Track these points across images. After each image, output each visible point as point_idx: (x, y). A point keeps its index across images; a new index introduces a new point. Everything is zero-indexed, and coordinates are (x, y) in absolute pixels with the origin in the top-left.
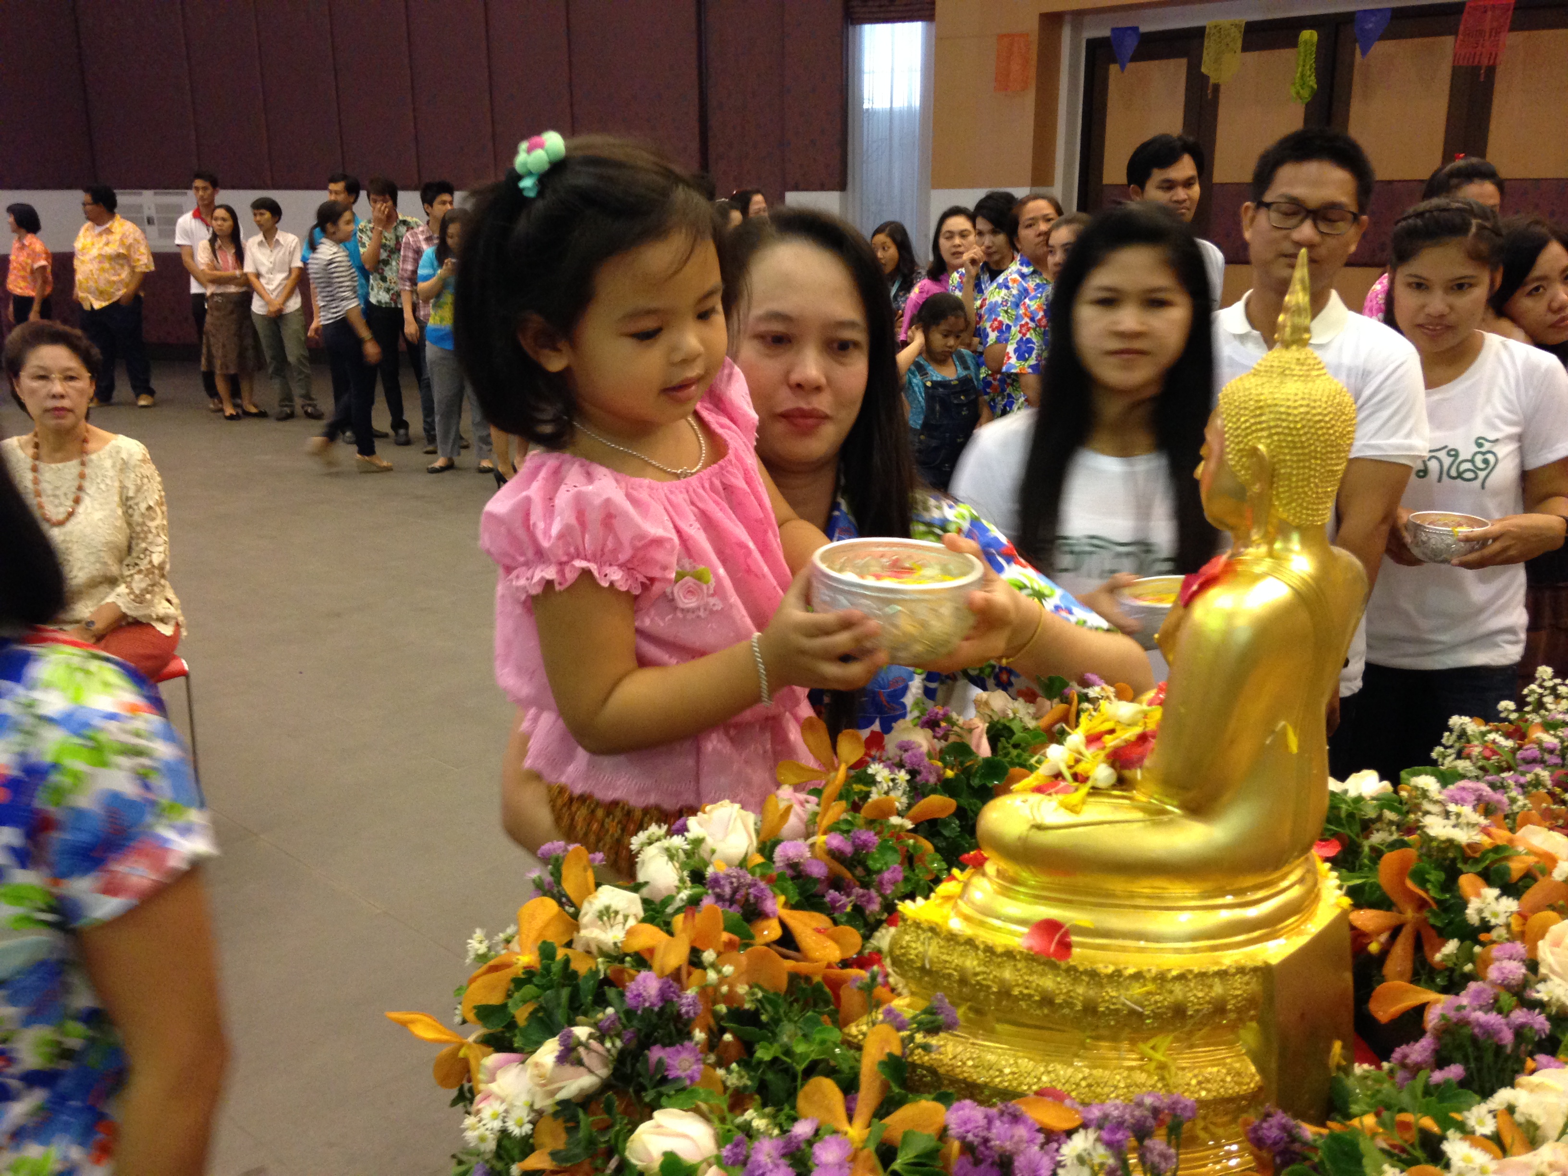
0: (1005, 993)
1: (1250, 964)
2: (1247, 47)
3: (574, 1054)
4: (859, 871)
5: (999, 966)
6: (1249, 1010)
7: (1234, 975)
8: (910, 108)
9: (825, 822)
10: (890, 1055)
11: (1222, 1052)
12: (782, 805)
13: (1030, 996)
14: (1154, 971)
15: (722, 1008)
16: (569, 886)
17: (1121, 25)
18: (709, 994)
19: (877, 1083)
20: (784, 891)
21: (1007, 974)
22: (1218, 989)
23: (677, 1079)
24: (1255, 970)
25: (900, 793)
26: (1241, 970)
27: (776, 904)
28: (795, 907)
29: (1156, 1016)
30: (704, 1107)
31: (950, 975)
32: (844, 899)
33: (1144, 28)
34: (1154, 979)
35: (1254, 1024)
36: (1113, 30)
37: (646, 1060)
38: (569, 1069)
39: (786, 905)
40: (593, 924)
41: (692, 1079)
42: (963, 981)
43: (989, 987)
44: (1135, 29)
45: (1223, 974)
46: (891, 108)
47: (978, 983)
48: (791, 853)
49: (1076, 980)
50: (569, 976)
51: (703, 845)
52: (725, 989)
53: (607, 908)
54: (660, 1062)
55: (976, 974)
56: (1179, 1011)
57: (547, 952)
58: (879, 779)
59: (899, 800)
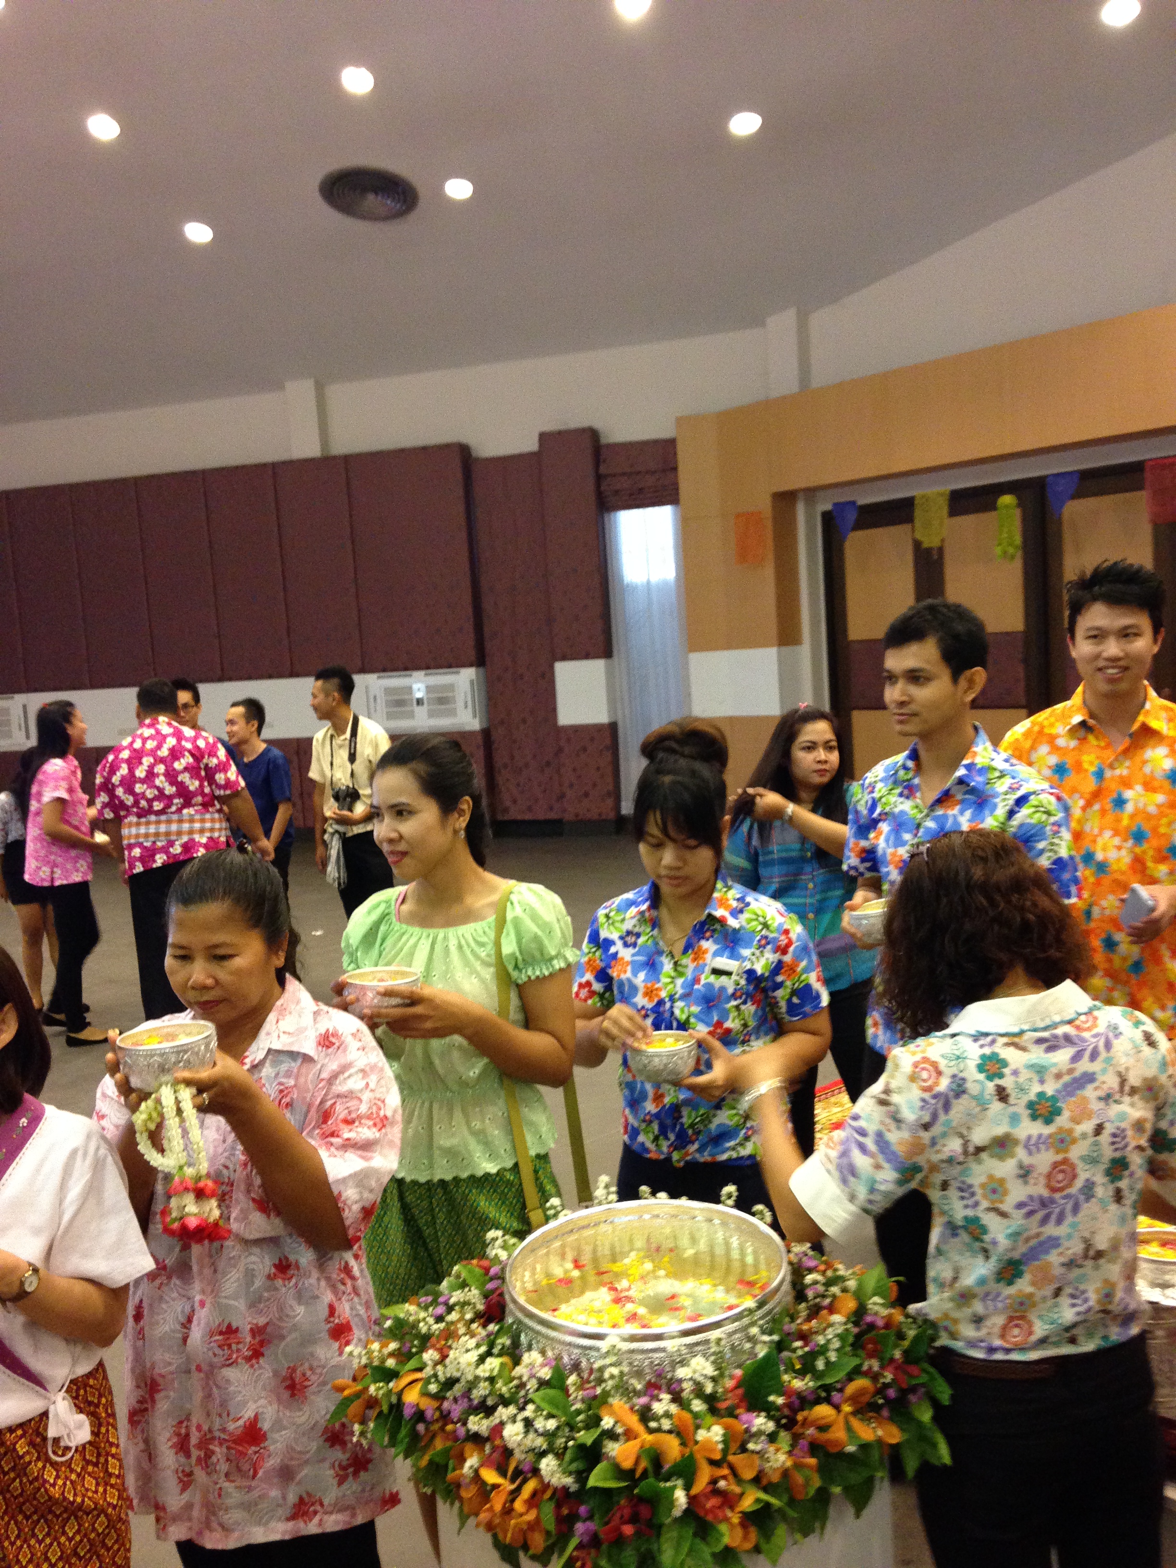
8: (666, 583)
17: (842, 500)
33: (862, 501)
36: (835, 505)
44: (853, 503)
46: (648, 582)
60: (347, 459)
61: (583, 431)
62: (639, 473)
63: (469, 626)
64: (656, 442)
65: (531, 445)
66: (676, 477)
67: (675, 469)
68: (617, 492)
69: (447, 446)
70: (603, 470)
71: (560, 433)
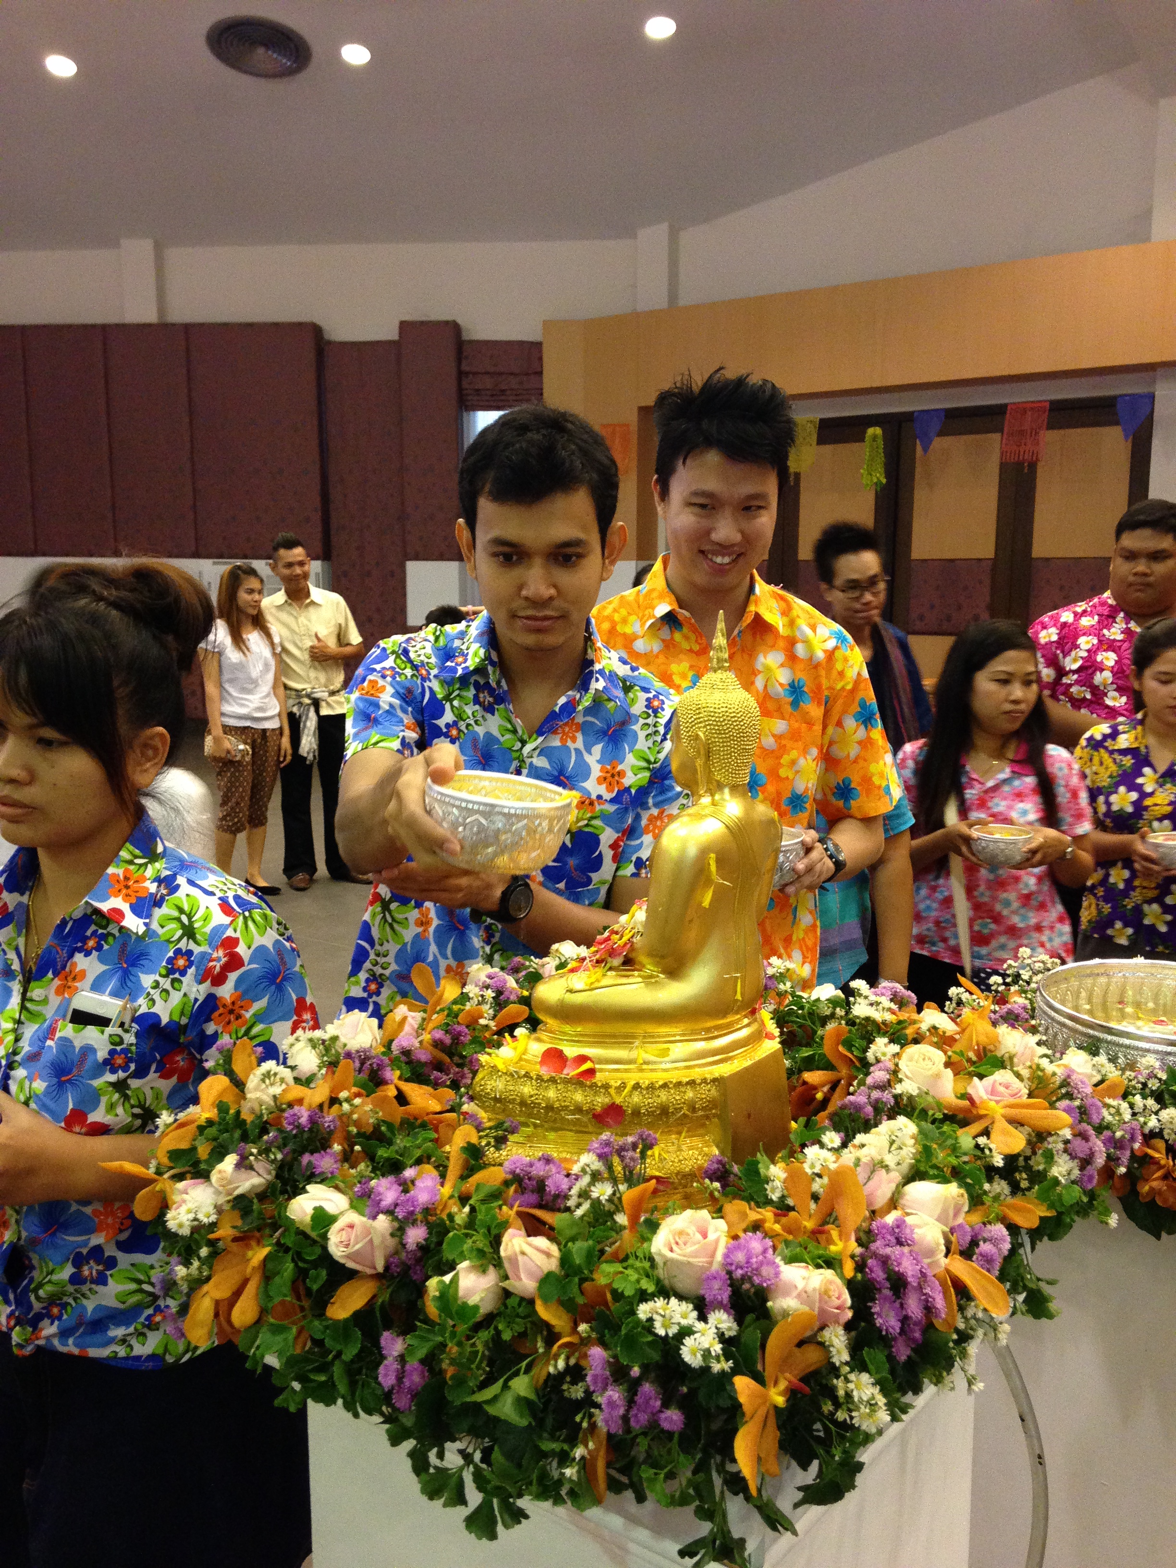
0: (550, 1108)
1: (709, 1077)
2: (821, 441)
3: (247, 1162)
4: (456, 1059)
5: (546, 1088)
6: (711, 1109)
7: (700, 1084)
9: (431, 1026)
10: (469, 1143)
11: (697, 1142)
12: (398, 1018)
13: (567, 1107)
14: (647, 1083)
15: (354, 1130)
16: (238, 1067)
18: (344, 1118)
19: (461, 1162)
20: (399, 1068)
21: (552, 1094)
22: (690, 1094)
23: (323, 1173)
24: (714, 1080)
25: (488, 1006)
26: (704, 1081)
27: (393, 1075)
28: (407, 1080)
29: (650, 1114)
30: (341, 1185)
31: (514, 1099)
32: (445, 1077)
34: (647, 1088)
35: (716, 1120)
37: (300, 1163)
38: (244, 1174)
39: (400, 1078)
40: (256, 1089)
41: (332, 1173)
42: (523, 1103)
43: (540, 1104)
45: (692, 1083)
47: (532, 1102)
48: (405, 1044)
49: (596, 1094)
50: (239, 1122)
51: (337, 1043)
52: (355, 1116)
53: (269, 1072)
54: (310, 1162)
55: (531, 1096)
56: (664, 1111)
57: (222, 1108)
58: (471, 995)
59: (487, 1010)
60: (188, 329)
61: (447, 323)
62: (501, 374)
63: (316, 517)
64: (521, 343)
65: (390, 333)
66: (541, 382)
67: (540, 373)
68: (478, 391)
69: (300, 325)
70: (465, 367)
71: (422, 323)
